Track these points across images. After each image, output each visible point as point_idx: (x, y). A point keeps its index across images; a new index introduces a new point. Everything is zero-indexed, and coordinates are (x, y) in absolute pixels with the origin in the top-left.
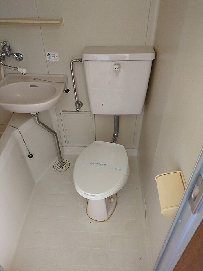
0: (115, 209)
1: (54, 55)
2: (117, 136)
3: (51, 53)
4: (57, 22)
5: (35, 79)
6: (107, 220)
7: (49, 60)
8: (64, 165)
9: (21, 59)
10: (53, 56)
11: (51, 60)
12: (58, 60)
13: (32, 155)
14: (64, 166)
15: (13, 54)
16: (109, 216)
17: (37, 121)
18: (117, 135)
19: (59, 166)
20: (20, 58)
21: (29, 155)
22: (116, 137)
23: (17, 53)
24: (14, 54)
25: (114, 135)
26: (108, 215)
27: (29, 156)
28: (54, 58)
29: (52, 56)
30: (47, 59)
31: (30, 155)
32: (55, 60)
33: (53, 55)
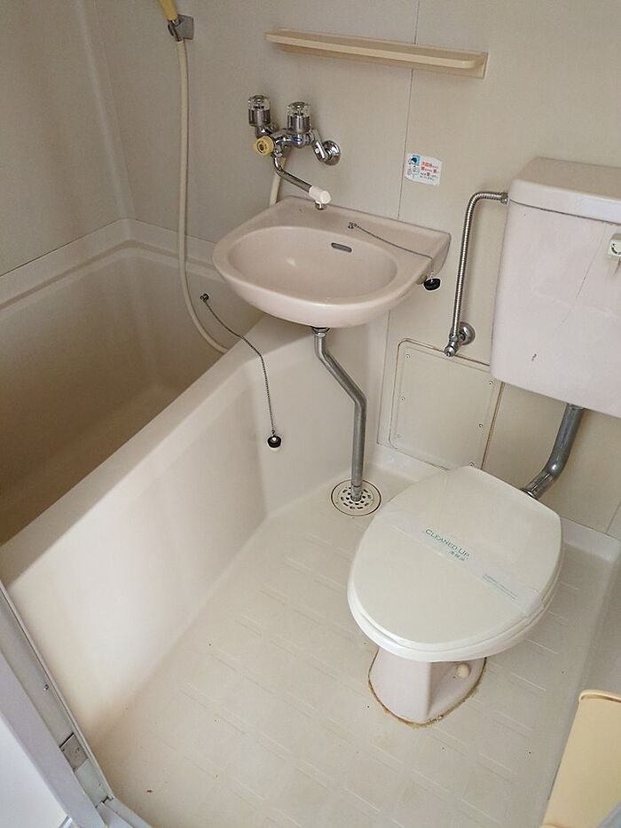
0: (460, 703)
1: (431, 165)
2: (556, 475)
3: (422, 159)
4: (465, 64)
5: (352, 226)
6: (422, 725)
7: (410, 177)
8: (363, 499)
9: (332, 160)
10: (426, 168)
11: (417, 178)
12: (436, 182)
13: (279, 440)
14: (362, 502)
15: (314, 141)
16: (432, 716)
17: (320, 349)
18: (560, 470)
19: (349, 496)
20: (330, 157)
21: (271, 438)
22: (551, 478)
23: (326, 140)
24: (317, 144)
25: (547, 469)
26: (428, 713)
27: (269, 440)
28: (428, 174)
29: (423, 168)
30: (406, 175)
31: (274, 439)
32: (428, 182)
33: (427, 165)
